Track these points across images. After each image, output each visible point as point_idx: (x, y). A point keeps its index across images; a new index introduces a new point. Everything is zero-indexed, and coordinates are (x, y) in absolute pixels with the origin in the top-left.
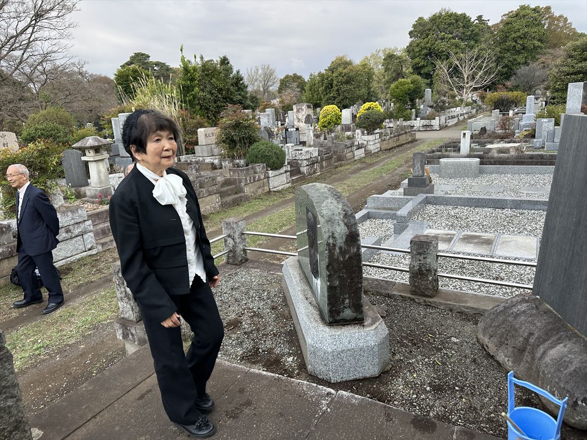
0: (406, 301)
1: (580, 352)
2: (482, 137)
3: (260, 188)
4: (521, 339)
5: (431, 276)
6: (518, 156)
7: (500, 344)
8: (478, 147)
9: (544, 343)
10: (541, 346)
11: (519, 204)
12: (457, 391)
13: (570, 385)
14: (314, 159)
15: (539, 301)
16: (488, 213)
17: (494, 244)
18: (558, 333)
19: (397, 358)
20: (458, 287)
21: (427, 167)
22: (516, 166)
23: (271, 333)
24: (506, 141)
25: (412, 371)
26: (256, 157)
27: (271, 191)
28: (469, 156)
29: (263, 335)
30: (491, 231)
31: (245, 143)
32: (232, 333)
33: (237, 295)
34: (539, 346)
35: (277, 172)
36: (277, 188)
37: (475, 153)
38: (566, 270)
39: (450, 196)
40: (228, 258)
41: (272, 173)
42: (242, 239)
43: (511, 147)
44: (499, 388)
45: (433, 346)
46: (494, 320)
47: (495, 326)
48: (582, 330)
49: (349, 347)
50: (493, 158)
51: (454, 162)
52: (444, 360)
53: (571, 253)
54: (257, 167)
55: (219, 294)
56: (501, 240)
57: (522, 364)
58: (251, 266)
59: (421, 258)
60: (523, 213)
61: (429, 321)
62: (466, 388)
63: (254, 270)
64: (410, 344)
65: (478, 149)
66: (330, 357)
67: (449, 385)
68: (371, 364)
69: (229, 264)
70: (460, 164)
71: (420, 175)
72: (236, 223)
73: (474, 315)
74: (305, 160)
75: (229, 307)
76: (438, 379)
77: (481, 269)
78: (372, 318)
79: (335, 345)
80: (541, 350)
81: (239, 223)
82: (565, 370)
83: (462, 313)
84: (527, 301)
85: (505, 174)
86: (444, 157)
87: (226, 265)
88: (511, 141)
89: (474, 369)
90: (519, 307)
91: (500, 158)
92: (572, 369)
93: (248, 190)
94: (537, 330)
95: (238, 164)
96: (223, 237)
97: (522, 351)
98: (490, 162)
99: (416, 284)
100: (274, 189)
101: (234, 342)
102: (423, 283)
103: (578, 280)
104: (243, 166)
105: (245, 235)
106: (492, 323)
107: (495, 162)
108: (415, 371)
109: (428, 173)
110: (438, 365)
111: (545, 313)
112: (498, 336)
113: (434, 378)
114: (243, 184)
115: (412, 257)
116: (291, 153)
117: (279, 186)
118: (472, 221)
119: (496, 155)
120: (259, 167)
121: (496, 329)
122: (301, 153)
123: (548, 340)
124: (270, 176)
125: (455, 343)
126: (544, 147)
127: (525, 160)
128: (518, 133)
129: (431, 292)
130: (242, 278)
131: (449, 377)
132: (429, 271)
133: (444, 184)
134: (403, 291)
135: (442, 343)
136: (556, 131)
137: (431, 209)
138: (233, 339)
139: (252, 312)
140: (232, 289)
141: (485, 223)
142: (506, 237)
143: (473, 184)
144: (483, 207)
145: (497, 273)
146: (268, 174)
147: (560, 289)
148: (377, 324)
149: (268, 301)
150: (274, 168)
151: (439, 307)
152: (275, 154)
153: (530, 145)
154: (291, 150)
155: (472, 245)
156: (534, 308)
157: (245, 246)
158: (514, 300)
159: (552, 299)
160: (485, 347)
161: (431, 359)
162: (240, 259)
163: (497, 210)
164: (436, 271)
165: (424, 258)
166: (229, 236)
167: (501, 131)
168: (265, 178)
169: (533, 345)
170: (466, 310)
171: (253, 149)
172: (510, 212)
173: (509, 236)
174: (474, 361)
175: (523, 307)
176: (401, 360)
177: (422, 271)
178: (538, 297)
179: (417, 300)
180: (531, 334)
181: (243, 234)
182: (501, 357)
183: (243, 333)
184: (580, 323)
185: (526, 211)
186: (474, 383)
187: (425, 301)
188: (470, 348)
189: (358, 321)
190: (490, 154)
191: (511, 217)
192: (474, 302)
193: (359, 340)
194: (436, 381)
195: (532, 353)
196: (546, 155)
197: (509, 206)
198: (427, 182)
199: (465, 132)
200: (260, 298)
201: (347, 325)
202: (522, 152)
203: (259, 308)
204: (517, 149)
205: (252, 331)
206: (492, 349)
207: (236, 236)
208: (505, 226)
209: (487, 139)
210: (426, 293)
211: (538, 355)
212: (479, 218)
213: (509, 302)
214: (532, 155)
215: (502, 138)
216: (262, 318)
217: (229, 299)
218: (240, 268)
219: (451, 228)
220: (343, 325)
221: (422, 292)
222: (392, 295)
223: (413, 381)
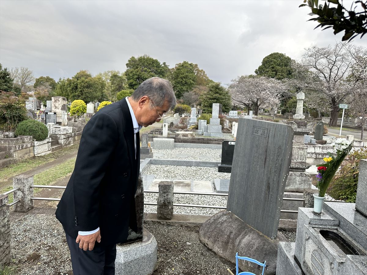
0: (155, 224)
1: (257, 238)
2: (172, 128)
3: (26, 154)
4: (226, 236)
5: (170, 206)
6: (193, 138)
7: (215, 242)
8: (171, 133)
9: (238, 236)
10: (238, 239)
11: (199, 164)
12: (198, 273)
13: (255, 256)
14: (69, 134)
15: (231, 214)
16: (184, 169)
17: (191, 186)
18: (244, 230)
19: (160, 261)
20: (179, 212)
21: (149, 143)
22: (192, 144)
23: (68, 259)
24: (184, 131)
25: (171, 267)
26: (25, 131)
27: (35, 157)
28: (168, 138)
29: (61, 262)
30: (188, 179)
31: (15, 121)
32: (33, 265)
33: (30, 236)
34: (236, 238)
35: (41, 143)
36: (41, 154)
37: (170, 136)
38: (244, 196)
39: (161, 159)
40: (17, 207)
41: (37, 143)
42: (30, 192)
43: (189, 134)
44: (219, 267)
45: (178, 249)
46: (209, 228)
47: (210, 231)
48: (254, 226)
49: (136, 257)
50: (180, 139)
51: (161, 140)
52: (186, 257)
53: (246, 186)
54: (25, 138)
55: (14, 236)
56: (194, 184)
57: (228, 251)
58: (37, 212)
59: (165, 195)
60: (201, 169)
61: (171, 234)
62: (202, 271)
63: (40, 215)
64: (165, 250)
65: (171, 134)
66: (123, 267)
67: (193, 271)
68: (148, 267)
69: (17, 212)
70: (164, 142)
71: (146, 147)
72: (26, 179)
73: (194, 228)
74: (62, 135)
75: (26, 245)
76: (186, 269)
77: (188, 200)
78: (147, 236)
79: (127, 258)
80: (238, 240)
81: (29, 179)
82: (252, 249)
83: (188, 227)
84: (225, 215)
85: (187, 148)
86: (155, 137)
87: (13, 213)
88: (187, 130)
89: (204, 259)
90: (222, 218)
91: (184, 139)
92: (255, 248)
93: (16, 156)
94: (234, 230)
95: (7, 136)
96: (14, 191)
97: (227, 243)
98: (179, 141)
99: (162, 212)
100: (38, 155)
101: (37, 272)
102: (166, 211)
103: (251, 200)
104: (12, 137)
105: (33, 188)
106: (209, 230)
107: (181, 141)
108: (173, 267)
109: (149, 146)
110: (184, 260)
111: (236, 220)
112: (213, 237)
113: (184, 268)
114: (12, 151)
115: (160, 195)
116: (51, 130)
117: (42, 152)
118: (177, 174)
119: (182, 137)
120: (27, 139)
121: (211, 233)
122: (60, 130)
123: (240, 234)
124: (35, 145)
125: (190, 246)
126: (203, 135)
127: (196, 141)
128: (189, 126)
129: (170, 216)
130: (31, 221)
131: (192, 266)
132: (169, 203)
133: (157, 153)
134: (153, 218)
135: (183, 247)
136: (208, 127)
137: (153, 167)
138: (35, 269)
139: (47, 247)
140: (25, 231)
141: (184, 175)
142: (196, 181)
143: (172, 153)
144: (181, 166)
145: (197, 202)
146: (34, 143)
147: (242, 206)
148: (152, 239)
149: (59, 236)
150: (40, 139)
151: (175, 225)
152: (40, 129)
153: (196, 133)
154: (52, 127)
155: (180, 187)
156: (230, 218)
157: (32, 197)
158: (219, 215)
159: (238, 212)
160: (206, 245)
161: (180, 257)
162: (27, 207)
163: (188, 167)
164: (172, 202)
165: (167, 195)
166: (19, 189)
167: (181, 125)
168: (31, 146)
169: (233, 239)
170: (190, 225)
171: (22, 125)
172: (195, 168)
173: (197, 181)
174: (202, 254)
175: (224, 218)
176: (162, 261)
177: (165, 203)
178: (230, 212)
179: (162, 223)
180: (231, 232)
181: (31, 187)
182: (216, 249)
183: (43, 264)
184: (253, 223)
185: (202, 168)
186: (206, 267)
187: (167, 222)
188: (198, 247)
189: (139, 239)
190: (179, 137)
191: (196, 171)
192: (193, 220)
193: (142, 251)
194: (186, 270)
195: (233, 243)
196: (205, 138)
197: (194, 165)
198: (150, 151)
199: (165, 124)
200: (51, 235)
201: (133, 243)
202: (194, 136)
203: (53, 243)
204: (192, 135)
205: (50, 261)
206: (210, 245)
207: (26, 189)
208: (194, 176)
209: (174, 128)
210: (167, 217)
211: (237, 243)
212: (180, 172)
213: (216, 216)
214: (199, 138)
215: (183, 128)
216: (57, 250)
217: (24, 239)
218: (27, 214)
219: (167, 178)
220: (130, 244)
221: (165, 217)
222: (147, 221)
223: (173, 273)
